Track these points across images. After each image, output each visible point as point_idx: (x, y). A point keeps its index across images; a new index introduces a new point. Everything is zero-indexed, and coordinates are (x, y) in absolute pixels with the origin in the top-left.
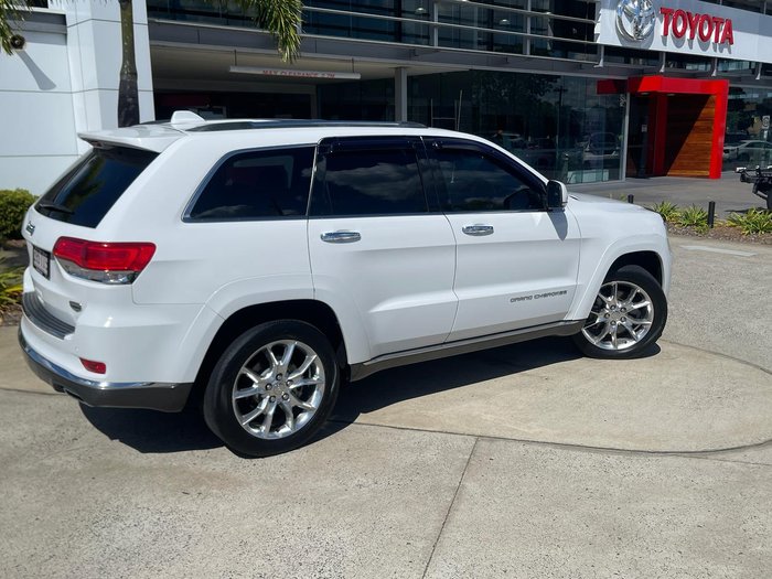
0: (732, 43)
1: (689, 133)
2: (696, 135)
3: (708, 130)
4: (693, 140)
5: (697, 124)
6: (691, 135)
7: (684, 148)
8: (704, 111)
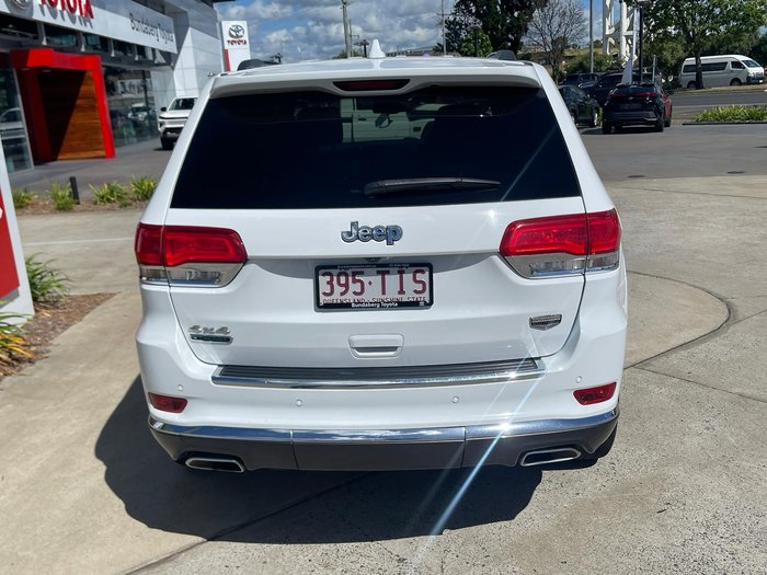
0: (92, 17)
1: (72, 112)
2: (80, 114)
3: (92, 108)
4: (78, 119)
5: (79, 102)
6: (75, 114)
7: (70, 129)
8: (83, 88)
